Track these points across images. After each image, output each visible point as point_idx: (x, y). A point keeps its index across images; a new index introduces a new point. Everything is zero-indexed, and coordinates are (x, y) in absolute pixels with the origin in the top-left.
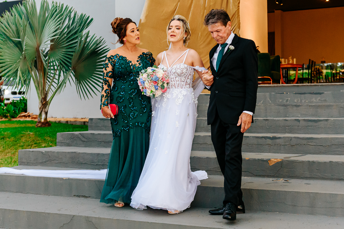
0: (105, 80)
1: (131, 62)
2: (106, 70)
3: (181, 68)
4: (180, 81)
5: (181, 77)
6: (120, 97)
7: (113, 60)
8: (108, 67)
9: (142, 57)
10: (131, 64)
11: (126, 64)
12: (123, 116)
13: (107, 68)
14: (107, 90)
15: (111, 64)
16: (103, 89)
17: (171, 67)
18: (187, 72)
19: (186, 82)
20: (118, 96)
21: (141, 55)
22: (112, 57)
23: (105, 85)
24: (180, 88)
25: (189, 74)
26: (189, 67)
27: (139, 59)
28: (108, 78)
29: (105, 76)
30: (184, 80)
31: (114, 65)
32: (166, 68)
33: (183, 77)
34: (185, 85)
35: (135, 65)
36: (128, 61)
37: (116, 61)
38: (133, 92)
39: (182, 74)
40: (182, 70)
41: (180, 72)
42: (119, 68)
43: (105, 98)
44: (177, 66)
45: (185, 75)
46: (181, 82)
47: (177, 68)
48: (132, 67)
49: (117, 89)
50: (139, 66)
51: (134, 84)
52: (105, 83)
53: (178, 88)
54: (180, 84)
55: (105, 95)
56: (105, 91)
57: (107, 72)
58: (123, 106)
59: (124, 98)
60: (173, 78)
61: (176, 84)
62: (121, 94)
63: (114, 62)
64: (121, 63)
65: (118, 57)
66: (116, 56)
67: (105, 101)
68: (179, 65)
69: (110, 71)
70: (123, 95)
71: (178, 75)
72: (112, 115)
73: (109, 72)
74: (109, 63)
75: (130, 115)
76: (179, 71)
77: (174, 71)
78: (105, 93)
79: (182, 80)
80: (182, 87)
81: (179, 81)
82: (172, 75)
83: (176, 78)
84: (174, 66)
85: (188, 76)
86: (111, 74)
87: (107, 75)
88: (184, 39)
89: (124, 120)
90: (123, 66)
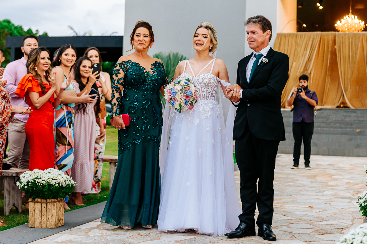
0: (116, 88)
1: (145, 69)
2: (117, 76)
3: (209, 77)
4: (206, 91)
5: (207, 88)
6: (133, 107)
7: (125, 66)
8: (120, 73)
9: (155, 65)
10: (145, 71)
11: (140, 71)
12: (135, 128)
13: (118, 75)
14: (118, 98)
15: (123, 70)
16: (115, 97)
17: (197, 77)
18: (214, 83)
19: (212, 93)
20: (131, 106)
21: (154, 63)
22: (124, 63)
23: (117, 93)
24: (205, 99)
25: (215, 86)
26: (216, 78)
27: (153, 67)
28: (119, 86)
29: (116, 83)
30: (210, 92)
31: (127, 71)
32: (192, 77)
33: (209, 88)
34: (211, 97)
35: (149, 72)
36: (141, 68)
37: (128, 67)
38: (147, 103)
39: (209, 85)
40: (209, 79)
41: (208, 82)
42: (132, 74)
43: (117, 106)
44: (204, 75)
45: (211, 85)
46: (207, 93)
47: (204, 78)
48: (146, 74)
49: (130, 98)
50: (154, 74)
51: (148, 94)
52: (116, 91)
53: (204, 99)
54: (205, 96)
55: (117, 103)
56: (117, 99)
57: (118, 79)
58: (136, 117)
59: (137, 109)
60: (199, 88)
61: (201, 94)
62: (134, 104)
63: (126, 68)
64: (134, 69)
65: (131, 63)
66: (129, 61)
67: (117, 110)
68: (207, 75)
69: (122, 78)
70: (136, 106)
71: (205, 85)
72: (124, 125)
73: (120, 79)
74: (121, 69)
75: (142, 127)
76: (206, 81)
77: (201, 80)
78: (117, 101)
79: (208, 91)
80: (208, 98)
81: (204, 92)
82: (198, 85)
83: (202, 88)
84: (201, 75)
85: (214, 88)
86: (123, 81)
87: (118, 81)
88: (210, 48)
89: (135, 132)
90: (137, 72)
